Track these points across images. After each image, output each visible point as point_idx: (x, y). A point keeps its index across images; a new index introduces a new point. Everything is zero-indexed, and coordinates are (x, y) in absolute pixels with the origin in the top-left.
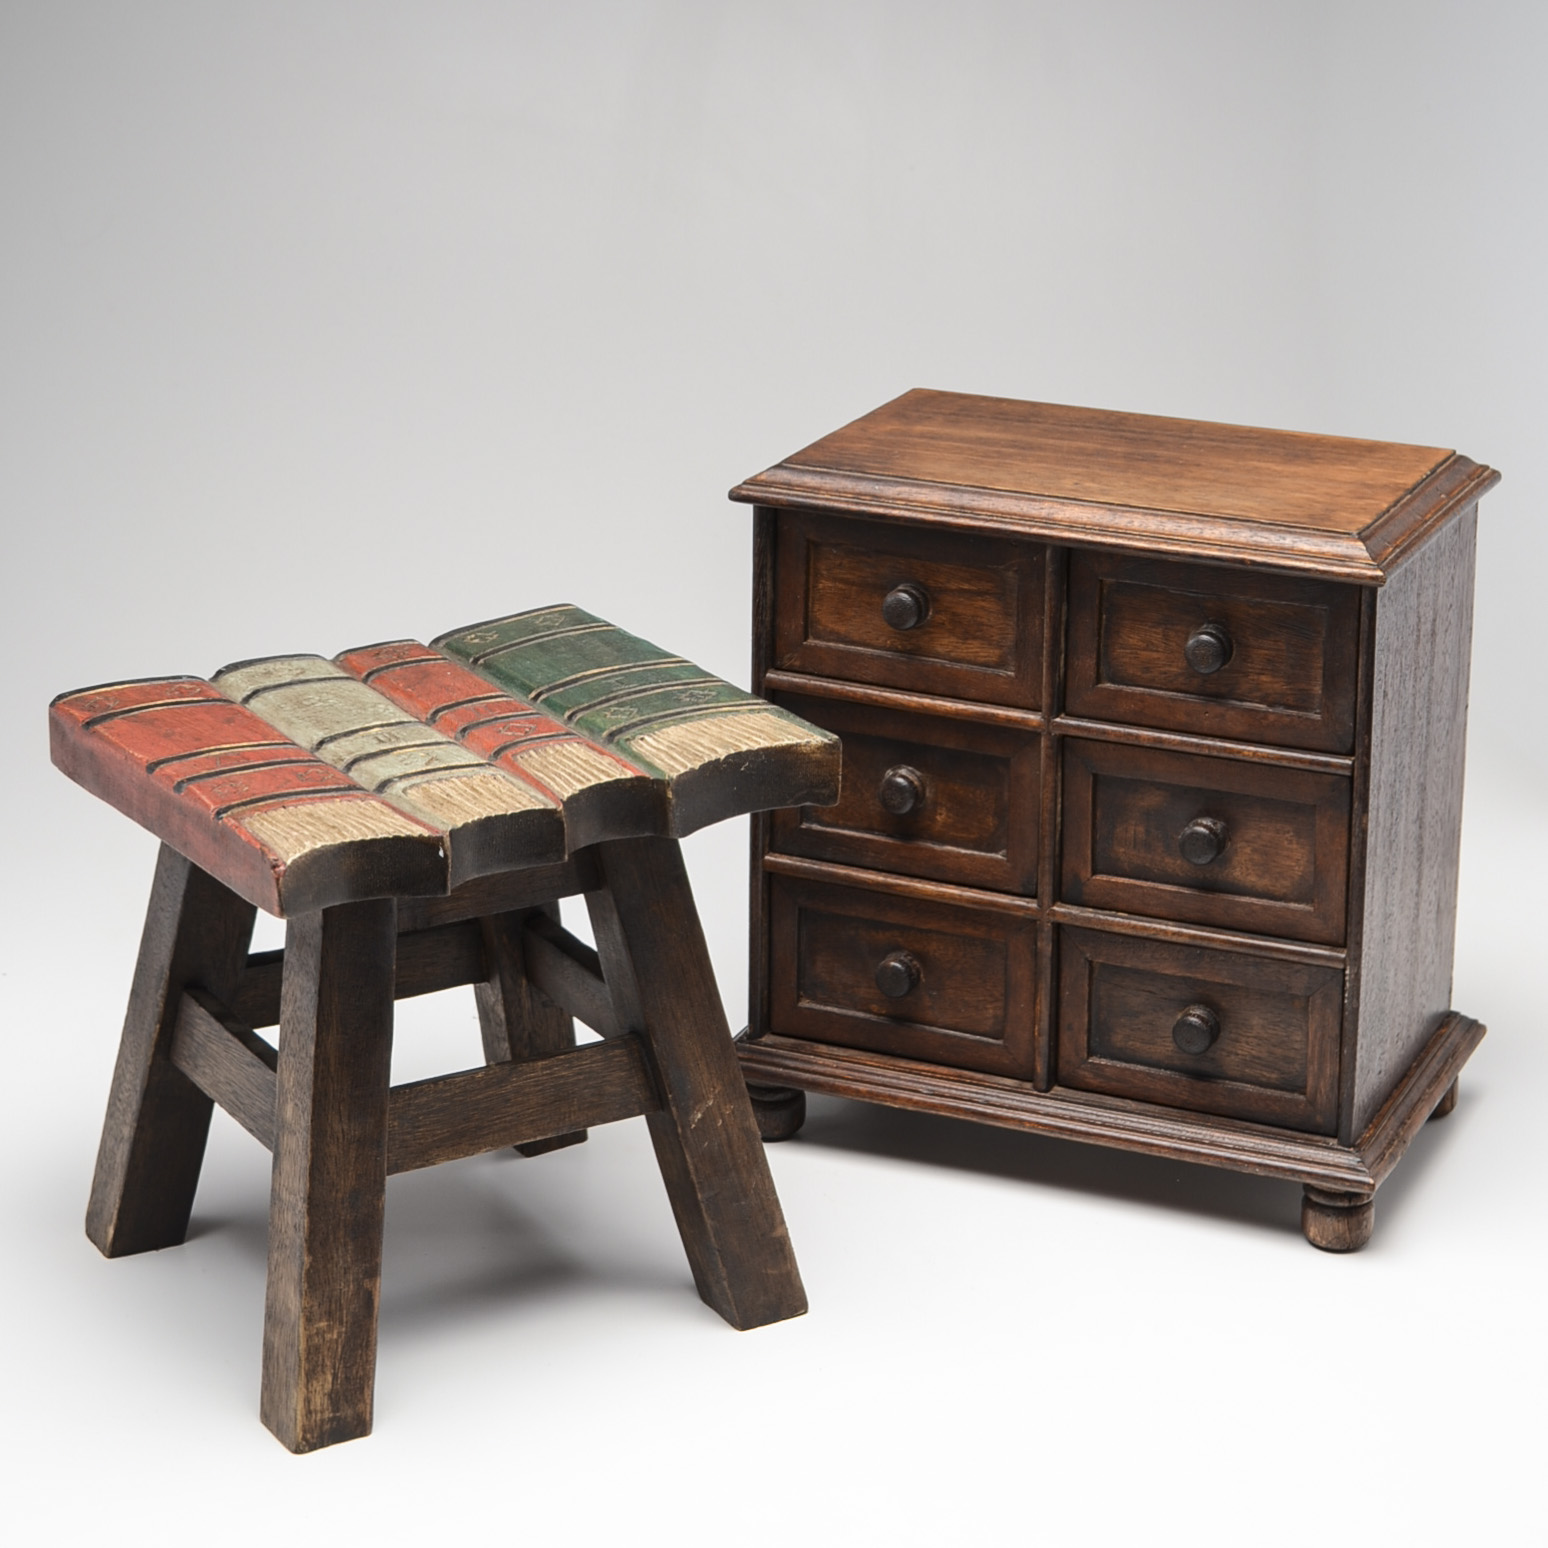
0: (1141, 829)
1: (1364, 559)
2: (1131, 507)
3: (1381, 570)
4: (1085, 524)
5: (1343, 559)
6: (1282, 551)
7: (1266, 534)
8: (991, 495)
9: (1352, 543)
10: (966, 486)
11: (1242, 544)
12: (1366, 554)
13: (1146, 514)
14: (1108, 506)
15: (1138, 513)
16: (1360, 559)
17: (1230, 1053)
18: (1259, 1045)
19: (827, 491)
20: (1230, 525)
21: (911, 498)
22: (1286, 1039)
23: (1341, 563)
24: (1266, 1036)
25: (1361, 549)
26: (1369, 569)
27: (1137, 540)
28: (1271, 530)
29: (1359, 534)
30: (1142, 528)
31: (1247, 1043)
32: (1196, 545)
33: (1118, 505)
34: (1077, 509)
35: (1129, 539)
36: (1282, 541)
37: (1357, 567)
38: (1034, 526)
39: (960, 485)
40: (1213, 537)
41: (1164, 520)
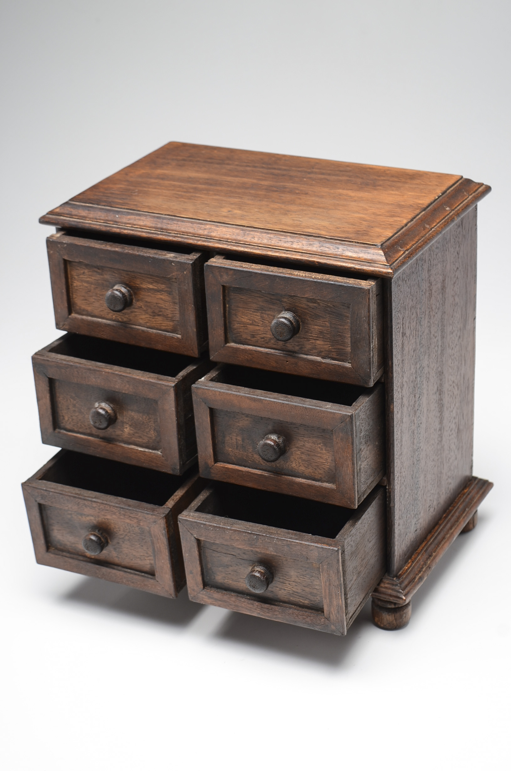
0: (239, 438)
1: (382, 262)
2: (254, 228)
3: (392, 269)
4: (228, 239)
5: (370, 262)
6: (335, 257)
7: (328, 245)
8: (178, 221)
9: (376, 251)
10: (165, 215)
11: (314, 251)
12: (383, 258)
13: (262, 233)
14: (242, 227)
15: (258, 232)
16: (379, 261)
17: (281, 589)
18: (296, 585)
19: (90, 218)
20: (309, 240)
21: (135, 223)
22: (311, 583)
23: (369, 264)
24: (299, 581)
25: (381, 255)
26: (384, 268)
27: (256, 249)
28: (332, 243)
29: (382, 245)
30: (259, 241)
31: (289, 584)
32: (288, 252)
33: (247, 227)
34: (224, 229)
35: (252, 248)
36: (337, 250)
37: (377, 267)
38: (199, 240)
39: (162, 214)
40: (298, 247)
41: (272, 236)
